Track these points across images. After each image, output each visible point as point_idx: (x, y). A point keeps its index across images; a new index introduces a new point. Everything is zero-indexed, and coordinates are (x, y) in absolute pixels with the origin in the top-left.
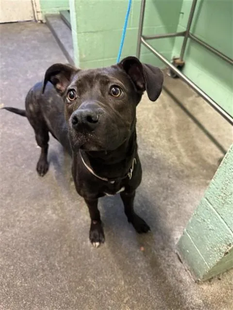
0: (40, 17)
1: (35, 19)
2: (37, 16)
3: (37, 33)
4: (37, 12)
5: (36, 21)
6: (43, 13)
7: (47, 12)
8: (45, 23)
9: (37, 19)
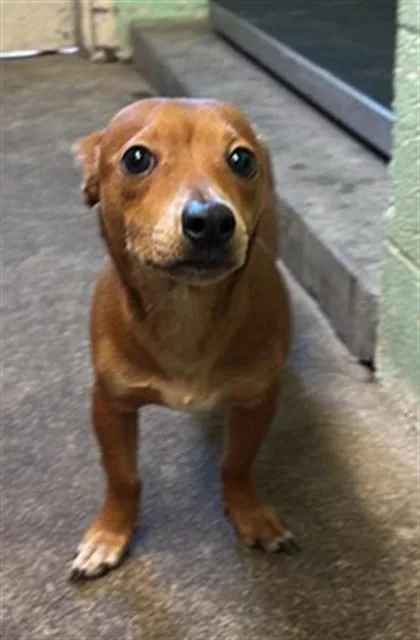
0: (106, 32)
1: (79, 43)
2: (93, 27)
3: (86, 102)
4: (96, 11)
5: (83, 54)
6: (123, 14)
7: (143, 13)
8: (129, 62)
9: (88, 43)
